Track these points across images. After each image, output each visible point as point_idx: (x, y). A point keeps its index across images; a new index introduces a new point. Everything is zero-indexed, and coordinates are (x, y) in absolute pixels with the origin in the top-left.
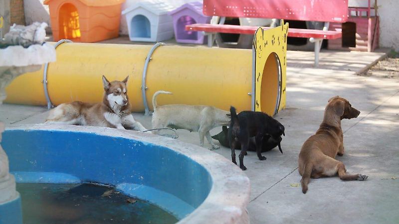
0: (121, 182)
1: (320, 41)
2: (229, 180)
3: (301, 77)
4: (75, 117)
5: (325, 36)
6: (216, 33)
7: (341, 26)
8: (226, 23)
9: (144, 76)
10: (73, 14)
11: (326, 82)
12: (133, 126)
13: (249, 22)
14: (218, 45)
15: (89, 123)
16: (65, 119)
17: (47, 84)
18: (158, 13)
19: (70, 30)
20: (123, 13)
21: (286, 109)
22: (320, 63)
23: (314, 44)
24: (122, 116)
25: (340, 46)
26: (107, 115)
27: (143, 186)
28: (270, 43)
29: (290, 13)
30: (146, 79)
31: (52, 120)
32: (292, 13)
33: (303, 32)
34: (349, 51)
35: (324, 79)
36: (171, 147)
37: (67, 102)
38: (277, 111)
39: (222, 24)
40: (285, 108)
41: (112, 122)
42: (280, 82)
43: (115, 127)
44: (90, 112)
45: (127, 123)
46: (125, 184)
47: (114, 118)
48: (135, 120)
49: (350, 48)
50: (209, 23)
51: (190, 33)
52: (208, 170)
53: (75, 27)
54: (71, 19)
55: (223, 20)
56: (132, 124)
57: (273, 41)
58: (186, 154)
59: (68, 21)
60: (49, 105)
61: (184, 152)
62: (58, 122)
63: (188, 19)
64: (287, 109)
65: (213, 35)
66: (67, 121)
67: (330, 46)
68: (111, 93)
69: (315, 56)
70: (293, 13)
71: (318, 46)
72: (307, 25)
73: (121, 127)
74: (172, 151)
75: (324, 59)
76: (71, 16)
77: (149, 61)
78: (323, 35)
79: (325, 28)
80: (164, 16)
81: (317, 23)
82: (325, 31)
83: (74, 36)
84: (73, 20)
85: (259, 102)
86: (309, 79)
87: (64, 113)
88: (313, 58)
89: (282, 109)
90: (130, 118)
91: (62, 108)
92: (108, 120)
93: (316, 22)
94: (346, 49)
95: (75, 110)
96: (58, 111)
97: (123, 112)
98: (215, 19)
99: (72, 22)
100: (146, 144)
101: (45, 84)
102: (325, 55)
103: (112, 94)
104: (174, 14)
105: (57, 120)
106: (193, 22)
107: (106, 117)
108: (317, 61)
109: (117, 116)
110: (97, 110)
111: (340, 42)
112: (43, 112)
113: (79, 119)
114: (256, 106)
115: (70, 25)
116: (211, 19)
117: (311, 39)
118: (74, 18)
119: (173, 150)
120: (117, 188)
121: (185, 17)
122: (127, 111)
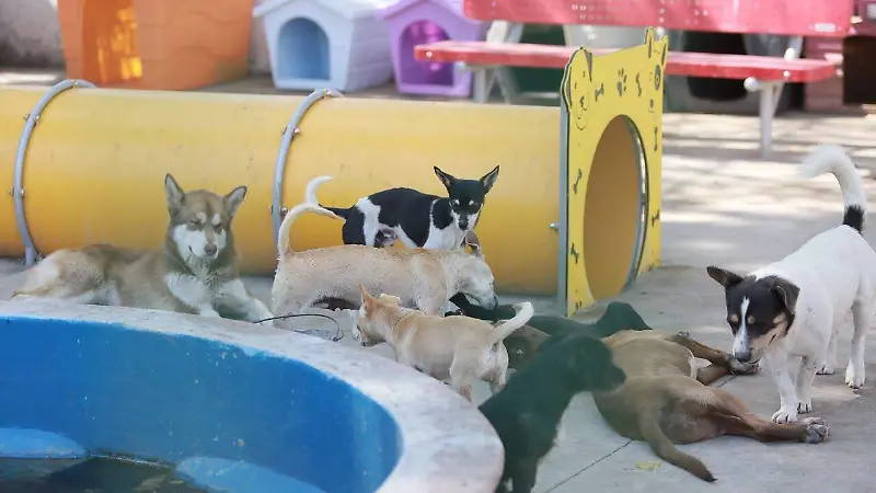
0: (189, 454)
1: (775, 89)
2: (447, 445)
3: (717, 185)
4: (91, 284)
5: (786, 74)
6: (496, 66)
7: (839, 47)
8: (525, 40)
9: (278, 179)
10: (123, 15)
11: (780, 198)
12: (244, 310)
13: (592, 37)
14: (507, 99)
15: (128, 300)
16: (64, 291)
17: (23, 197)
18: (350, 13)
19: (115, 60)
20: (257, 12)
21: (661, 268)
22: (776, 148)
23: (758, 94)
24: (213, 284)
25: (838, 101)
26: (172, 279)
27: (243, 465)
28: (611, 89)
29: (697, 13)
30: (282, 186)
31: (31, 293)
32: (701, 12)
33: (729, 62)
34: (863, 114)
35: (777, 191)
36: (315, 362)
37: (71, 246)
38: (634, 272)
39: (514, 42)
40: (657, 265)
41: (187, 300)
42: (643, 196)
43: (194, 311)
44: (130, 273)
45: (227, 302)
46: (198, 460)
47: (192, 289)
48: (249, 294)
49: (866, 107)
50: (483, 38)
51: (435, 67)
52: (399, 419)
53: (128, 51)
54: (117, 29)
55: (518, 31)
56: (241, 306)
57: (619, 85)
58: (349, 380)
59: (110, 34)
60: (29, 253)
61: (345, 373)
62: (46, 300)
63: (431, 30)
64: (666, 268)
65: (489, 73)
66: (69, 296)
67: (811, 102)
68: (182, 223)
69: (762, 130)
70: (705, 13)
71: (769, 103)
72: (748, 44)
73: (209, 312)
74: (316, 370)
75: (788, 135)
76: (118, 22)
77: (293, 139)
78: (781, 72)
79: (791, 53)
80: (367, 23)
81: (774, 41)
82: (790, 61)
83: (126, 74)
84: (123, 31)
85: (579, 249)
86: (738, 191)
87: (62, 276)
88: (757, 135)
89: (650, 269)
90: (237, 290)
91: (59, 262)
92: (177, 292)
93: (771, 36)
94: (853, 108)
95: (92, 269)
96: (46, 270)
97: (216, 274)
98: (499, 27)
99: (120, 37)
100: (251, 354)
101: (18, 201)
102: (793, 127)
103: (184, 226)
104: (392, 16)
105: (44, 292)
106: (443, 36)
107: (169, 285)
108: (766, 143)
109: (200, 283)
110: (150, 269)
111: (839, 89)
112: (10, 272)
113: (102, 292)
114: (571, 258)
115: (115, 46)
116: (489, 28)
117: (750, 83)
118: (123, 26)
119: (318, 367)
120: (179, 469)
121: (421, 24)
122: (228, 270)
